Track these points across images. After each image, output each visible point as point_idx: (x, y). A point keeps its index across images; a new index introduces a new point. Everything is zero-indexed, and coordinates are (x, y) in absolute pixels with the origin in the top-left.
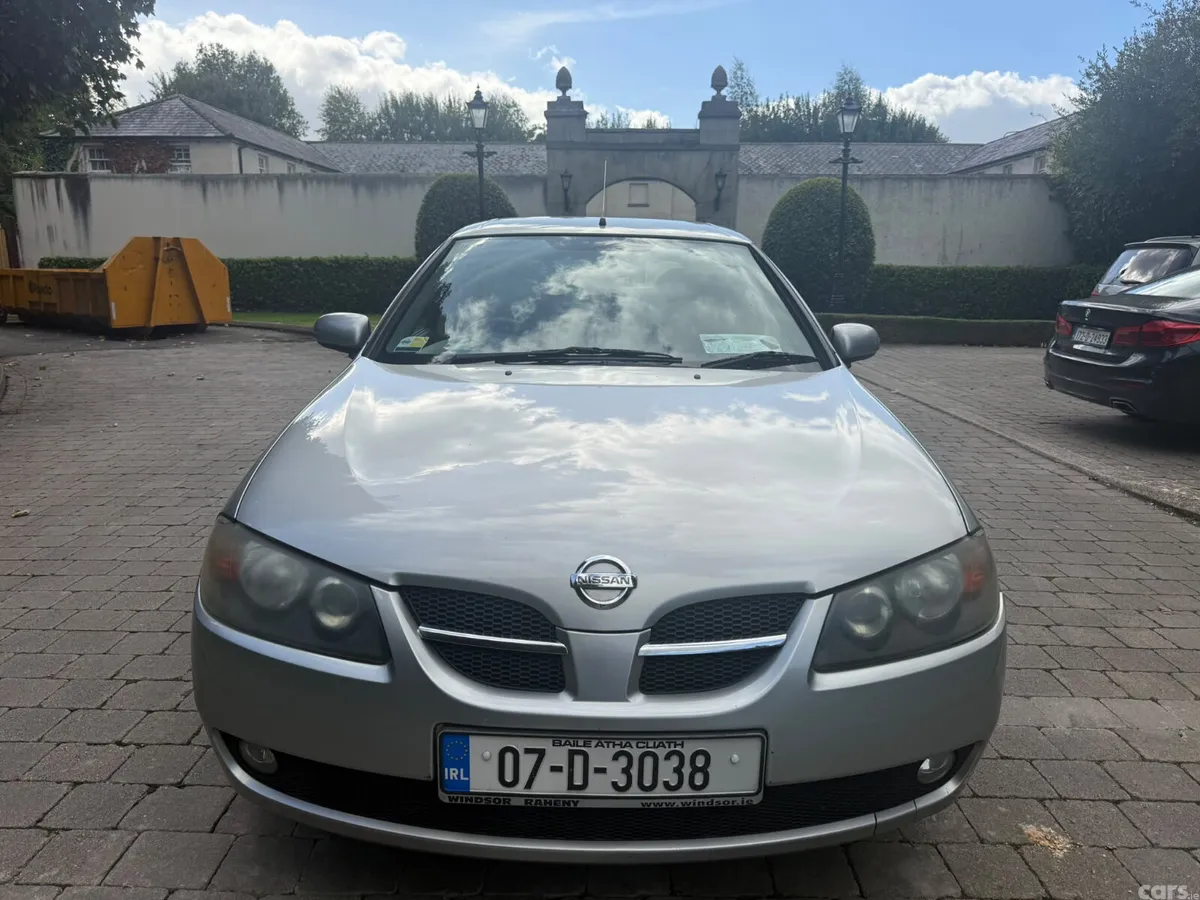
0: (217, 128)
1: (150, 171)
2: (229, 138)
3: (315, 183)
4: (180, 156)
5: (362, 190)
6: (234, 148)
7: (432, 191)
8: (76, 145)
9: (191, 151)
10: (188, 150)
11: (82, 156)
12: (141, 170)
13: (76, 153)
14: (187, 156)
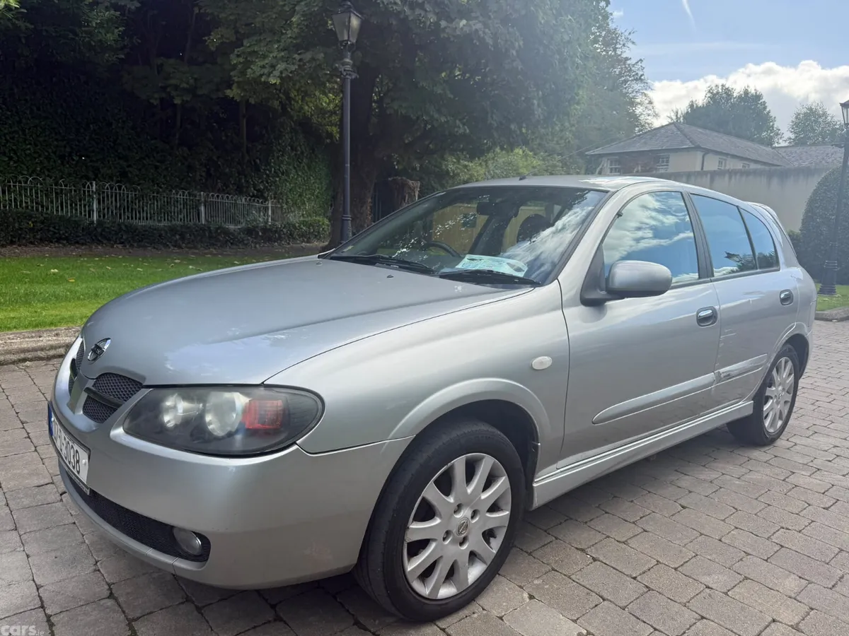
0: (691, 142)
1: (643, 171)
2: (698, 148)
3: (738, 177)
4: (663, 162)
5: (775, 181)
6: (699, 155)
7: (826, 178)
8: (604, 158)
9: (670, 159)
10: (668, 158)
11: (605, 165)
12: (637, 172)
13: (602, 163)
14: (667, 162)
